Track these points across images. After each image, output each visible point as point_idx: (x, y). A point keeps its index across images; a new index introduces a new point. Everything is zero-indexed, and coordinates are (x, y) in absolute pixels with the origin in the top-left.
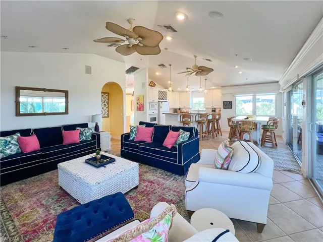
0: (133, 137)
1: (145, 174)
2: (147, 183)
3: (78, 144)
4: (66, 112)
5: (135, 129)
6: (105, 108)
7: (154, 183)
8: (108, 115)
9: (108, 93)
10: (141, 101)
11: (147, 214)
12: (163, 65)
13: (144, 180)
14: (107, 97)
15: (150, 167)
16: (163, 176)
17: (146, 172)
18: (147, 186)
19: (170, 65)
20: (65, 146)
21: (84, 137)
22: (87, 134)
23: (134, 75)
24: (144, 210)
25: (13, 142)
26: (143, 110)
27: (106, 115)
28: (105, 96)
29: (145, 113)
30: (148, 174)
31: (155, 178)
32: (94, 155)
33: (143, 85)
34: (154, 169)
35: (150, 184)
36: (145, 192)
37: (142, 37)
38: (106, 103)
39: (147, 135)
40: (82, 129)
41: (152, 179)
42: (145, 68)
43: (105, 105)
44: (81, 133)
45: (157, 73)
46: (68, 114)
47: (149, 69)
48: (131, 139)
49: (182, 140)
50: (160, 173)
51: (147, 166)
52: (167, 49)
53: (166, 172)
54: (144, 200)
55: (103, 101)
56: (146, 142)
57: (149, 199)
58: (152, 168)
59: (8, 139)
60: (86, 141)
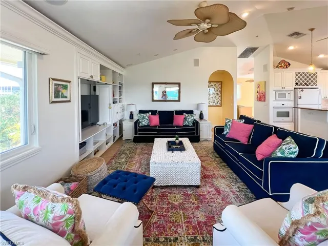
0: (226, 132)
1: (219, 179)
2: (213, 189)
3: (181, 127)
4: (179, 101)
5: (230, 123)
6: (218, 97)
7: (219, 195)
8: (221, 104)
9: (221, 82)
10: (262, 89)
11: (182, 219)
12: (297, 34)
13: (213, 185)
14: (220, 86)
15: (233, 174)
16: (238, 193)
17: (223, 177)
18: (209, 192)
19: (312, 30)
20: (173, 127)
21: (187, 123)
22: (190, 120)
23: (254, 56)
24: (183, 213)
25: (146, 117)
26: (265, 101)
27: (218, 104)
28: (217, 85)
29: (268, 105)
30: (223, 180)
31: (228, 190)
32: (174, 139)
33: (266, 68)
34: (236, 179)
35: (214, 192)
36: (201, 198)
37: (209, 18)
38: (218, 92)
39: (242, 134)
40: (187, 115)
41: (221, 188)
42: (268, 45)
43: (218, 94)
44: (185, 119)
45: (291, 48)
46: (180, 101)
47: (275, 44)
48: (225, 133)
49: (279, 154)
50: (239, 187)
51: (231, 171)
52: (292, 9)
53: (249, 191)
54: (193, 204)
55: (216, 90)
56: (239, 141)
57: (199, 207)
58: (235, 176)
59: (145, 115)
60: (188, 126)
